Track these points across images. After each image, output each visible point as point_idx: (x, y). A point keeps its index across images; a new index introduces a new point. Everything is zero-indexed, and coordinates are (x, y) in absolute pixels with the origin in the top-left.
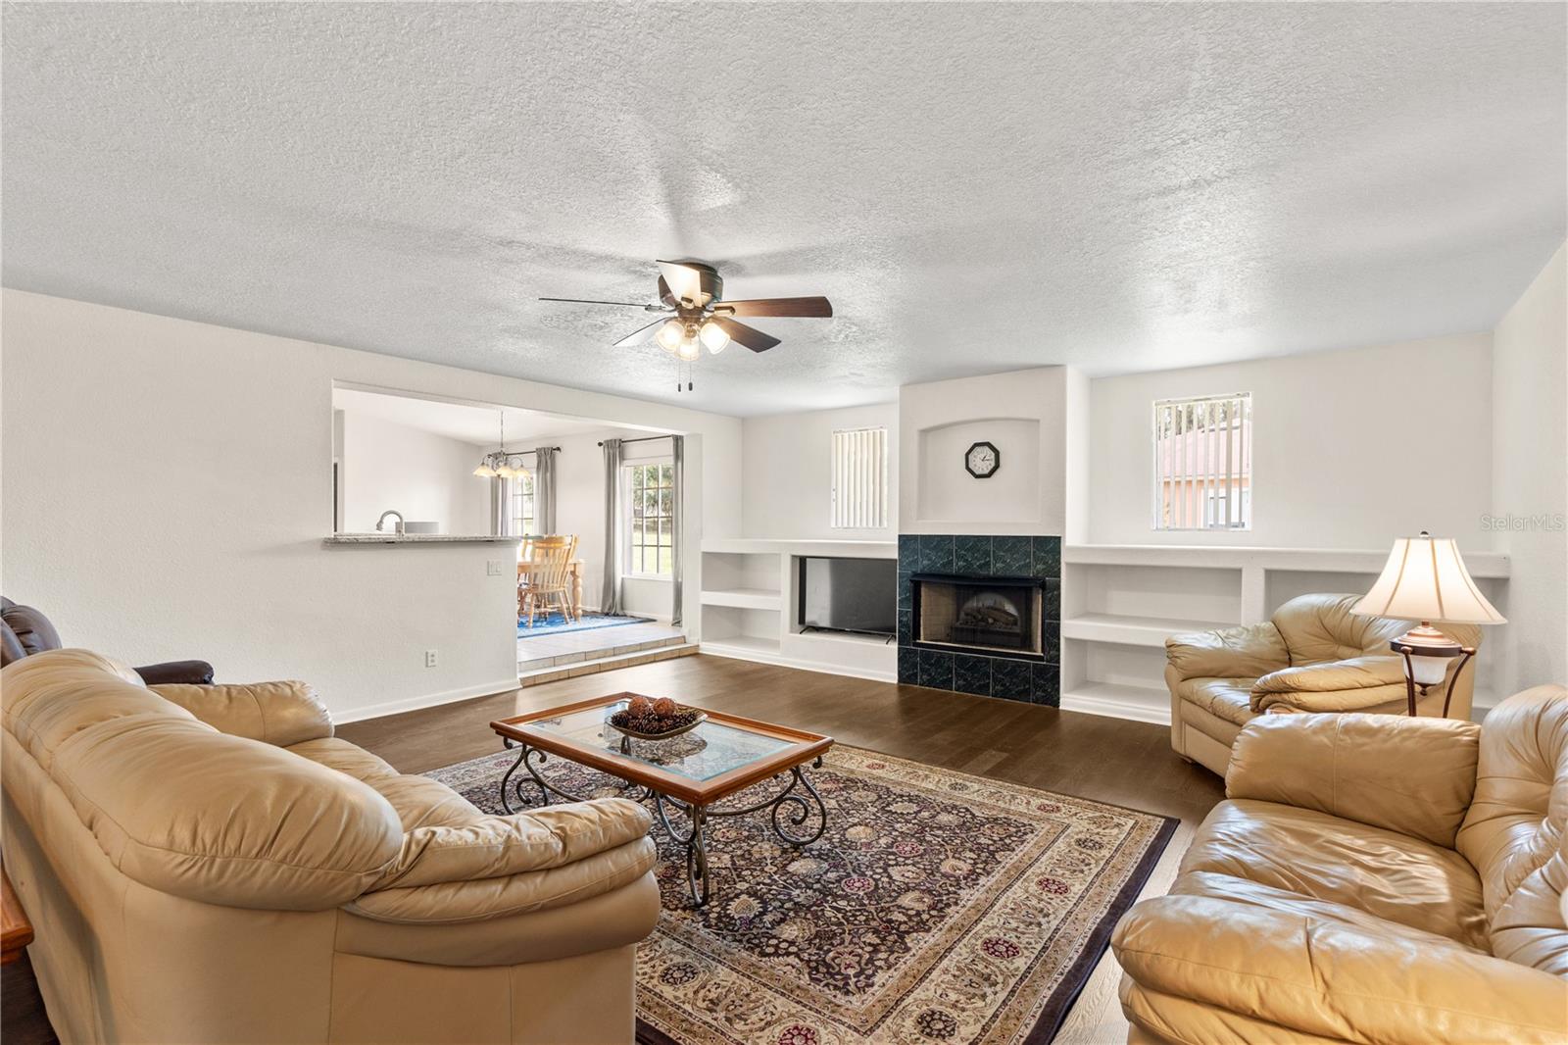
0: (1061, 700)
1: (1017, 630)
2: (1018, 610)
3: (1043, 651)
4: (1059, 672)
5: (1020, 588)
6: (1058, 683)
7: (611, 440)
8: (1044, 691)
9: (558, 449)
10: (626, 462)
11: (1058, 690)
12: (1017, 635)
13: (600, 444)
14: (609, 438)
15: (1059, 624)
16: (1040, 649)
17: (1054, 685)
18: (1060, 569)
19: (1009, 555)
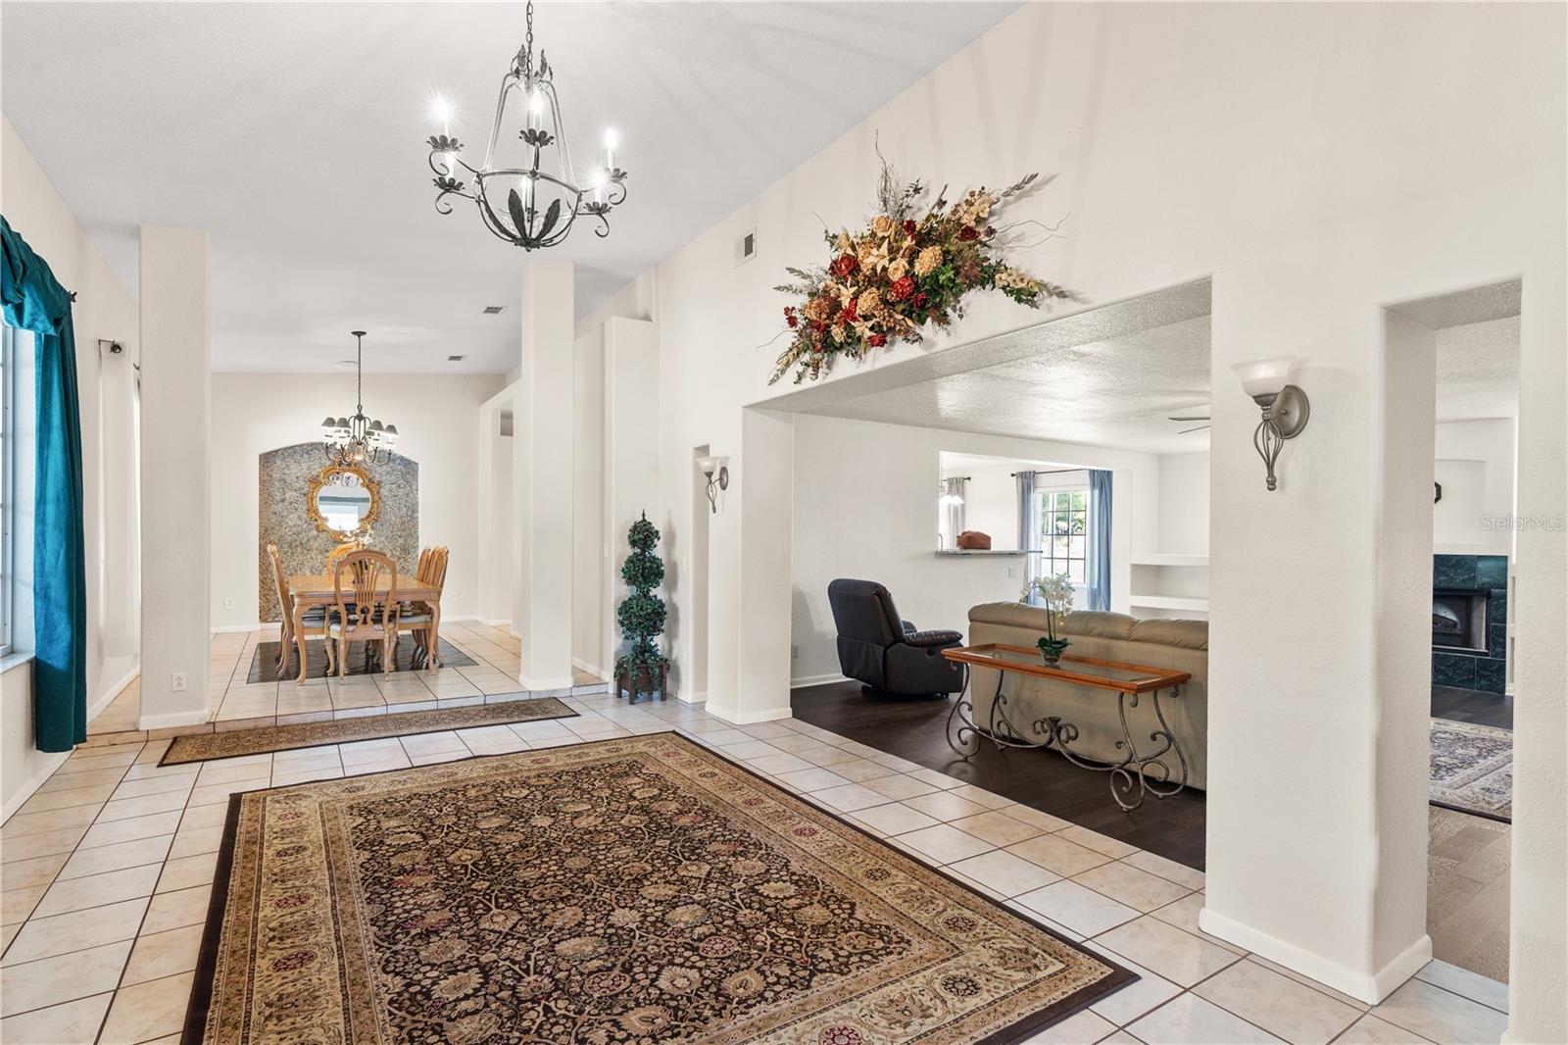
0: (1507, 688)
1: (1458, 631)
2: (1457, 615)
3: (1487, 647)
4: (1505, 665)
5: (1460, 597)
6: (1504, 674)
7: (1025, 473)
8: (1489, 680)
9: (969, 479)
10: (1037, 490)
11: (1504, 680)
12: (1459, 636)
13: (1013, 475)
14: (1022, 470)
15: (1505, 628)
16: (1484, 647)
17: (1499, 676)
18: (1506, 582)
19: (1452, 570)
